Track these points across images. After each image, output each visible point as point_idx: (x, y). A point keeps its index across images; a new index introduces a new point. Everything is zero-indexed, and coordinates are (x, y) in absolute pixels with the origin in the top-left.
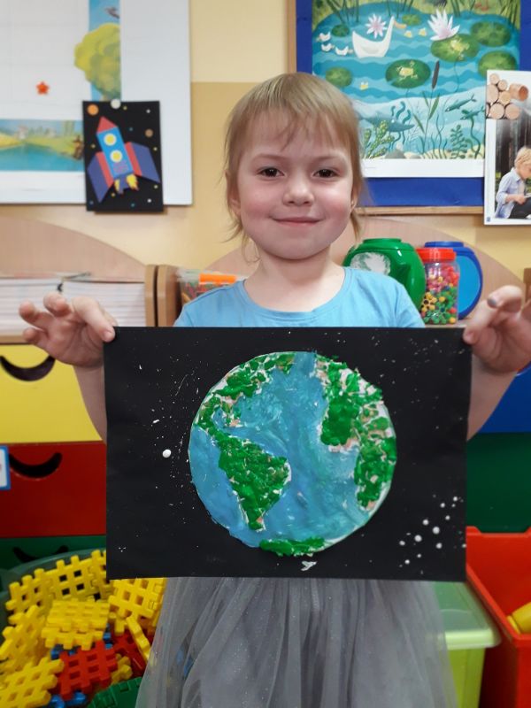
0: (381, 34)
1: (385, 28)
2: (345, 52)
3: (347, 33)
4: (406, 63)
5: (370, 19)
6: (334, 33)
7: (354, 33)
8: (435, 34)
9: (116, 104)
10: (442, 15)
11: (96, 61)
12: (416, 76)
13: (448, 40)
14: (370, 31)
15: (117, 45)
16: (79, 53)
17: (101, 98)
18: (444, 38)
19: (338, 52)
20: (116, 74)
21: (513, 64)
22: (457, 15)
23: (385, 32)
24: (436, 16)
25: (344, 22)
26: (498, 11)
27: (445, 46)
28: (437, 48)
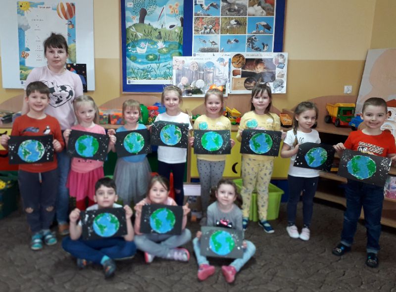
2: (135, 51)
3: (135, 47)
4: (151, 55)
6: (132, 47)
7: (137, 47)
9: (75, 64)
10: (161, 42)
13: (162, 49)
15: (75, 49)
17: (71, 63)
20: (75, 56)
21: (180, 55)
22: (165, 42)
23: (145, 47)
24: (159, 42)
26: (176, 41)
27: (161, 50)
28: (159, 51)
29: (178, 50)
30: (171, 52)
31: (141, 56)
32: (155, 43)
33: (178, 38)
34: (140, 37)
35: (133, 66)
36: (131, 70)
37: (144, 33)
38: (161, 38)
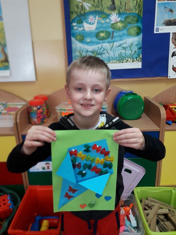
0: (93, 22)
1: (95, 20)
2: (81, 29)
3: (82, 22)
4: (102, 32)
5: (89, 17)
6: (78, 23)
7: (84, 23)
8: (112, 21)
10: (114, 14)
12: (106, 36)
13: (116, 23)
14: (89, 21)
18: (115, 22)
19: (79, 29)
21: (140, 30)
22: (120, 14)
23: (95, 21)
24: (112, 15)
25: (80, 19)
26: (134, 11)
28: (113, 26)
29: (136, 25)
30: (128, 27)
31: (90, 34)
32: (108, 16)
33: (137, 7)
34: (88, 9)
35: (80, 48)
36: (78, 54)
37: (92, 2)
38: (114, 9)
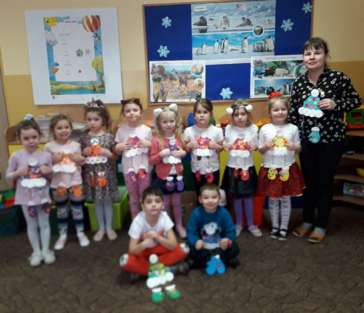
11: (97, 66)
15: (102, 61)
16: (93, 63)
17: (99, 75)
20: (102, 68)
